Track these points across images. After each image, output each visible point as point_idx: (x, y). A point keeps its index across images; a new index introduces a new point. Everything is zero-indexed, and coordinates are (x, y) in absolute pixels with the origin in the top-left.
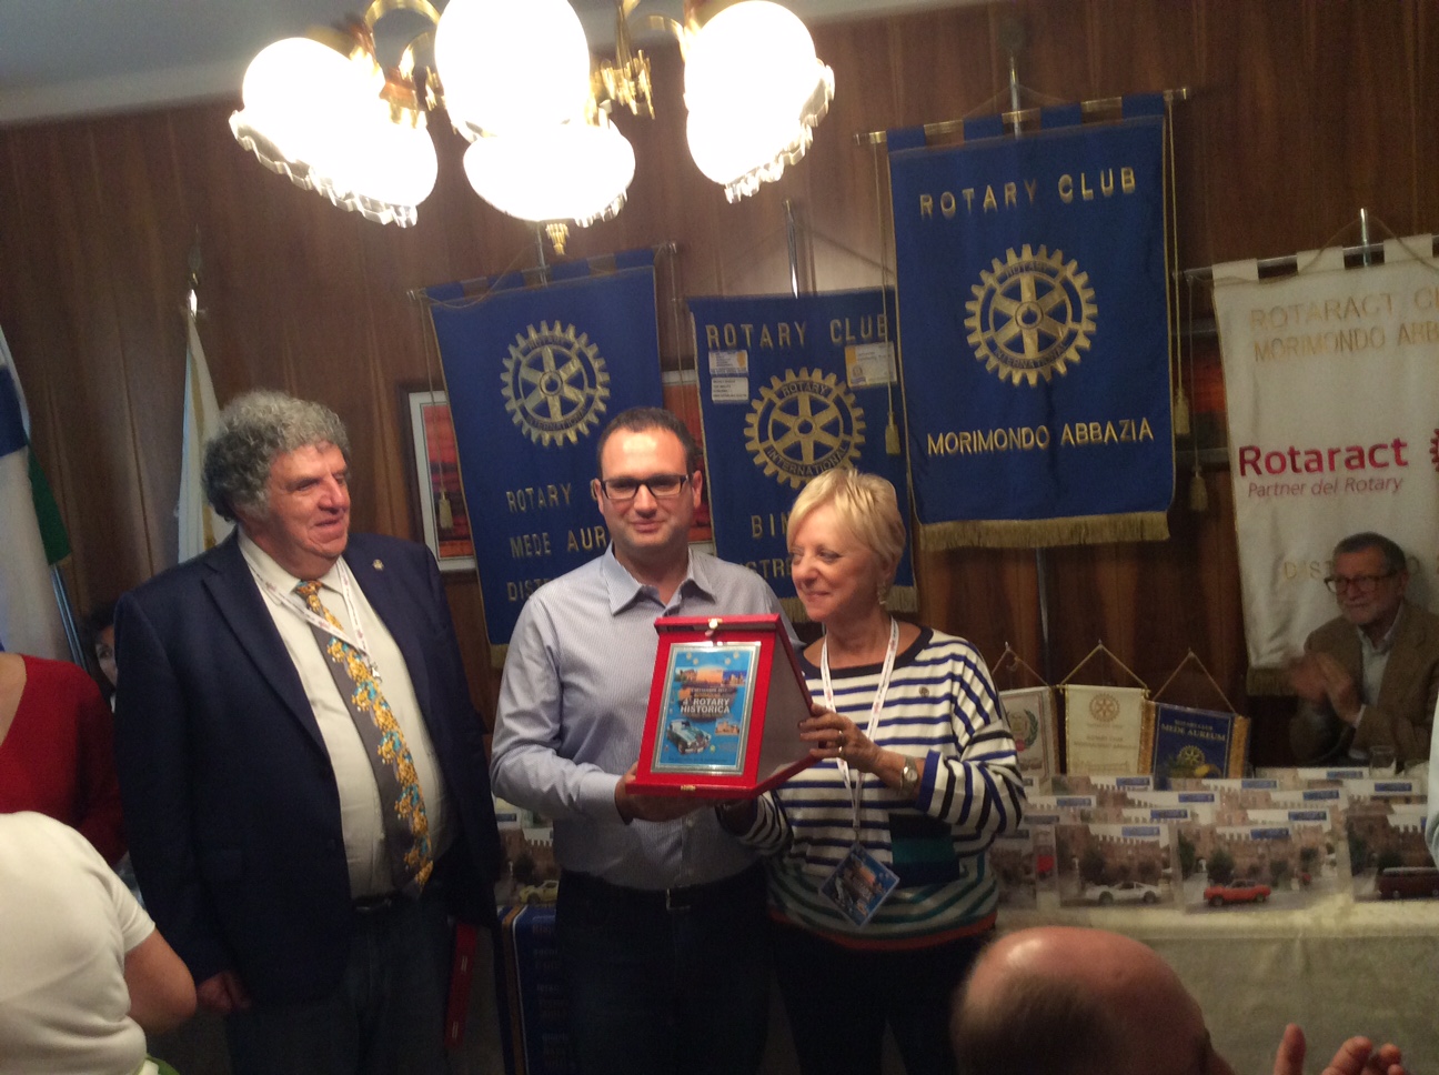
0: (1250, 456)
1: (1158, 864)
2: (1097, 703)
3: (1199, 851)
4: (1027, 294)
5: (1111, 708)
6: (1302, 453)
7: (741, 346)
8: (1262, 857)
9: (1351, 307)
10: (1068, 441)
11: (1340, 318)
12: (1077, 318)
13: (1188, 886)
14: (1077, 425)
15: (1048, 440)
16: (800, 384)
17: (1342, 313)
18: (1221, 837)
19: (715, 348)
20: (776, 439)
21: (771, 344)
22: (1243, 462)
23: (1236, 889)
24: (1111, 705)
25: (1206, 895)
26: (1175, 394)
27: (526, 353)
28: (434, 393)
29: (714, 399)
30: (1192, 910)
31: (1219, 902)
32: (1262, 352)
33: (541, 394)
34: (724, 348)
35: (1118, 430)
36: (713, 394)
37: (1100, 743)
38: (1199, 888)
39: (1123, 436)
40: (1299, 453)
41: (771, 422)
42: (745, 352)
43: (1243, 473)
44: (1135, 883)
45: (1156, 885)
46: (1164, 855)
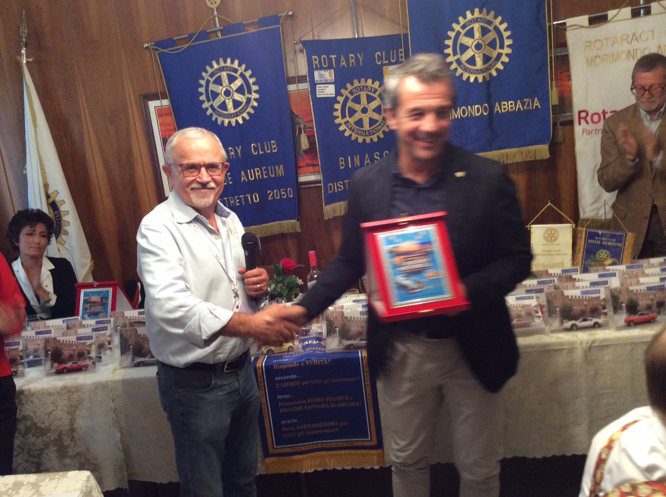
0: (583, 115)
1: (600, 307)
2: (547, 233)
3: (622, 299)
4: (477, 35)
5: (555, 235)
6: (609, 112)
7: (330, 67)
8: (652, 300)
9: (634, 38)
10: (498, 111)
11: (629, 43)
12: (502, 47)
13: (617, 317)
14: (502, 103)
15: (488, 111)
16: (362, 87)
17: (630, 41)
18: (632, 291)
19: (317, 69)
20: (350, 117)
21: (346, 66)
22: (580, 118)
23: (641, 317)
24: (555, 233)
25: (626, 321)
26: (552, 84)
27: (212, 75)
28: (162, 100)
29: (318, 96)
30: (619, 329)
31: (632, 324)
32: (590, 62)
33: (221, 98)
34: (322, 68)
35: (523, 104)
36: (317, 93)
37: (549, 253)
38: (622, 317)
39: (525, 107)
40: (607, 113)
41: (347, 108)
42: (333, 70)
43: (580, 124)
44: (589, 318)
45: (600, 318)
46: (603, 303)
